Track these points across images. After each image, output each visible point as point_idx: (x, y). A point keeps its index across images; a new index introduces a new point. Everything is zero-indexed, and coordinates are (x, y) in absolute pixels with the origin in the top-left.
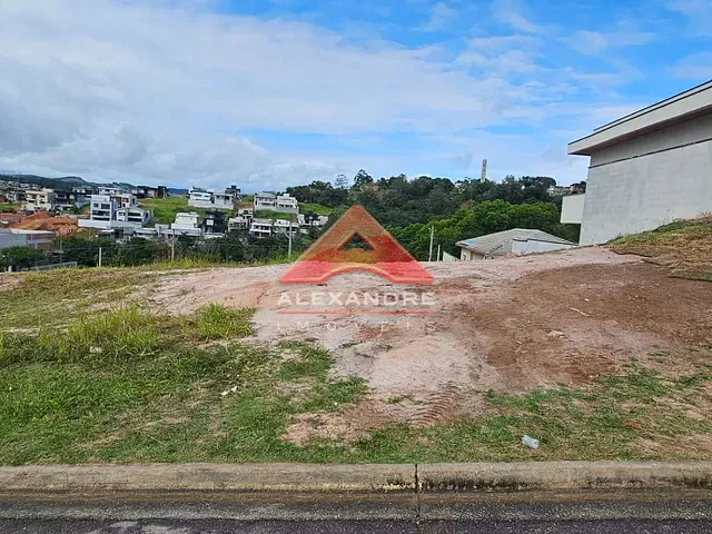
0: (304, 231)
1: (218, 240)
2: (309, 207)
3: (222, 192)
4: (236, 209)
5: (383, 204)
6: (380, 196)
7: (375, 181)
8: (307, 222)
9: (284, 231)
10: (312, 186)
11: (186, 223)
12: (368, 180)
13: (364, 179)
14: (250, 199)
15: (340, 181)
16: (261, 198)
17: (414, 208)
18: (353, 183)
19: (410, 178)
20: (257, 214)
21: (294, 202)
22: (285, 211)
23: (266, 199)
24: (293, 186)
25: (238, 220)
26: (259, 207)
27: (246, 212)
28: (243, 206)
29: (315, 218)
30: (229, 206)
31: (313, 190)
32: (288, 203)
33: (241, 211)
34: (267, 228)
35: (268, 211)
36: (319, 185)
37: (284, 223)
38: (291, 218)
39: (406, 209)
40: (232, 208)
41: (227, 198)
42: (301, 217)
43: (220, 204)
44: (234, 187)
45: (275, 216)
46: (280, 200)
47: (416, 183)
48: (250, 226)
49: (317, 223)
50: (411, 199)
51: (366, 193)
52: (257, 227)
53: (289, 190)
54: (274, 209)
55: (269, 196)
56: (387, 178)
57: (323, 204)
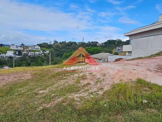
0: (43, 55)
1: (20, 57)
2: (44, 49)
3: (19, 45)
4: (24, 50)
5: (61, 48)
6: (60, 46)
7: (59, 42)
8: (43, 52)
9: (38, 55)
11: (10, 53)
12: (57, 42)
13: (56, 42)
14: (28, 47)
15: (50, 42)
16: (30, 47)
17: (68, 49)
18: (53, 43)
19: (67, 42)
20: (30, 51)
21: (39, 47)
22: (37, 50)
23: (32, 47)
24: (38, 44)
25: (25, 52)
26: (30, 49)
28: (26, 49)
29: (45, 51)
30: (22, 49)
31: (44, 45)
33: (25, 50)
34: (33, 54)
36: (45, 43)
37: (37, 53)
38: (39, 51)
39: (66, 49)
40: (23, 49)
41: (21, 47)
42: (41, 51)
43: (19, 48)
44: (23, 44)
45: (35, 51)
46: (36, 47)
47: (68, 43)
48: (28, 54)
49: (46, 53)
50: (67, 46)
51: (57, 45)
52: (30, 54)
53: (38, 45)
54: (34, 49)
55: (33, 46)
56: (61, 42)
57: (47, 48)
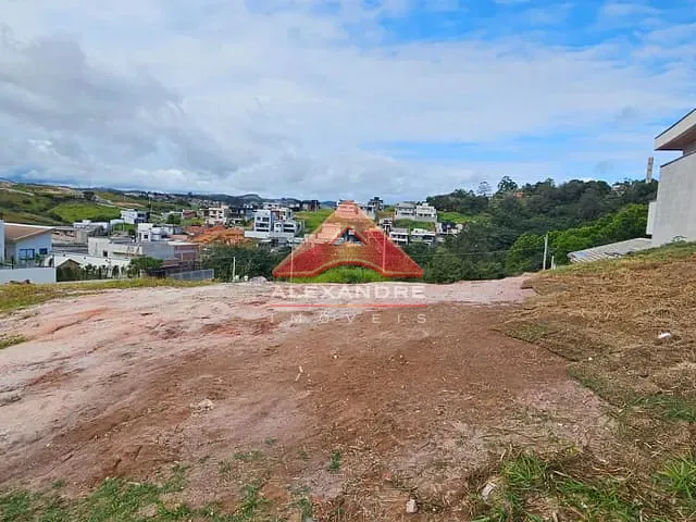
0: (441, 239)
2: (448, 216)
3: (365, 204)
4: (377, 220)
5: (526, 210)
6: (524, 202)
7: (520, 187)
8: (445, 230)
9: (420, 240)
10: (452, 195)
11: (330, 233)
12: (512, 186)
13: (508, 185)
14: (391, 209)
15: (484, 189)
16: (400, 208)
17: (562, 214)
18: (497, 190)
19: (557, 183)
20: (396, 224)
21: (432, 211)
22: (423, 219)
23: (406, 209)
24: (433, 195)
26: (398, 217)
27: (386, 222)
28: (383, 216)
29: (453, 226)
30: (371, 217)
31: (453, 199)
32: (426, 212)
33: (382, 221)
34: (404, 237)
35: (406, 220)
36: (460, 194)
37: (421, 232)
38: (430, 226)
39: (554, 215)
40: (373, 218)
41: (370, 209)
42: (439, 226)
43: (363, 215)
44: (377, 199)
45: (415, 224)
46: (419, 210)
47: (565, 187)
48: (387, 235)
49: (454, 231)
50: (559, 204)
51: (508, 200)
52: (394, 236)
53: (429, 200)
54: (413, 218)
55: (409, 205)
56: (533, 183)
57: (462, 212)
